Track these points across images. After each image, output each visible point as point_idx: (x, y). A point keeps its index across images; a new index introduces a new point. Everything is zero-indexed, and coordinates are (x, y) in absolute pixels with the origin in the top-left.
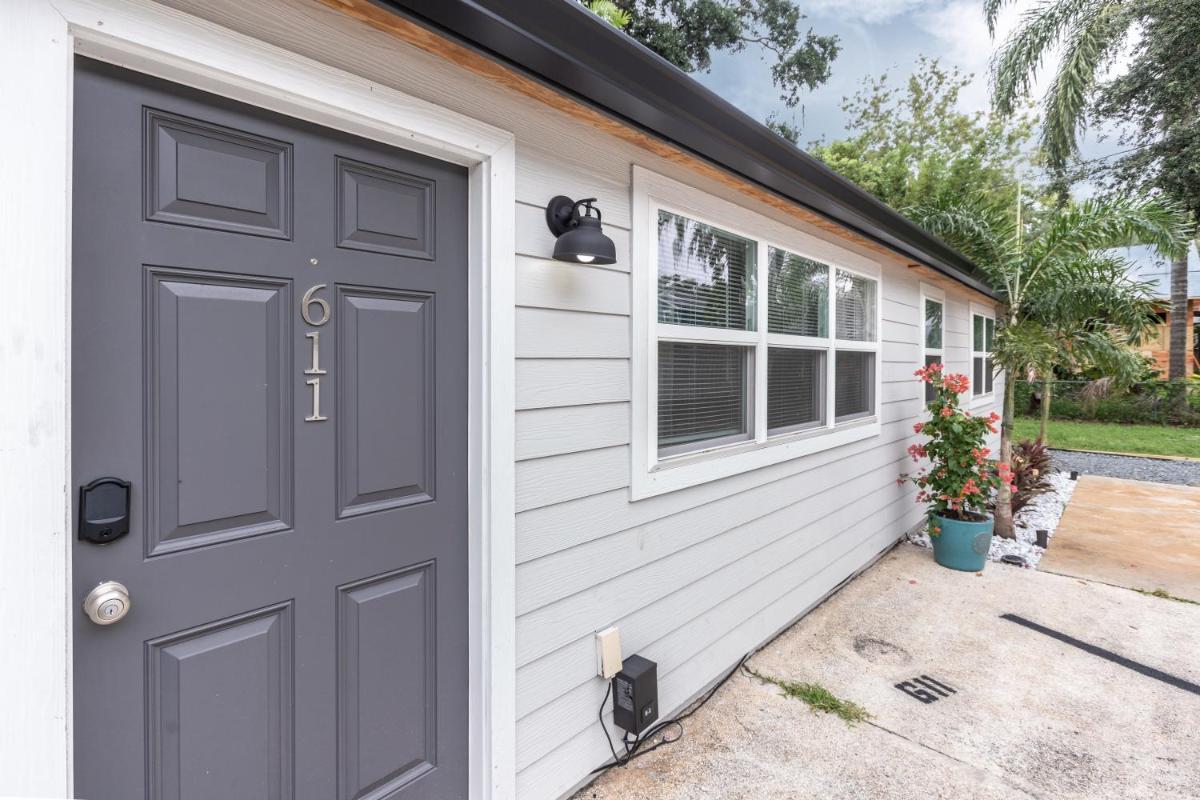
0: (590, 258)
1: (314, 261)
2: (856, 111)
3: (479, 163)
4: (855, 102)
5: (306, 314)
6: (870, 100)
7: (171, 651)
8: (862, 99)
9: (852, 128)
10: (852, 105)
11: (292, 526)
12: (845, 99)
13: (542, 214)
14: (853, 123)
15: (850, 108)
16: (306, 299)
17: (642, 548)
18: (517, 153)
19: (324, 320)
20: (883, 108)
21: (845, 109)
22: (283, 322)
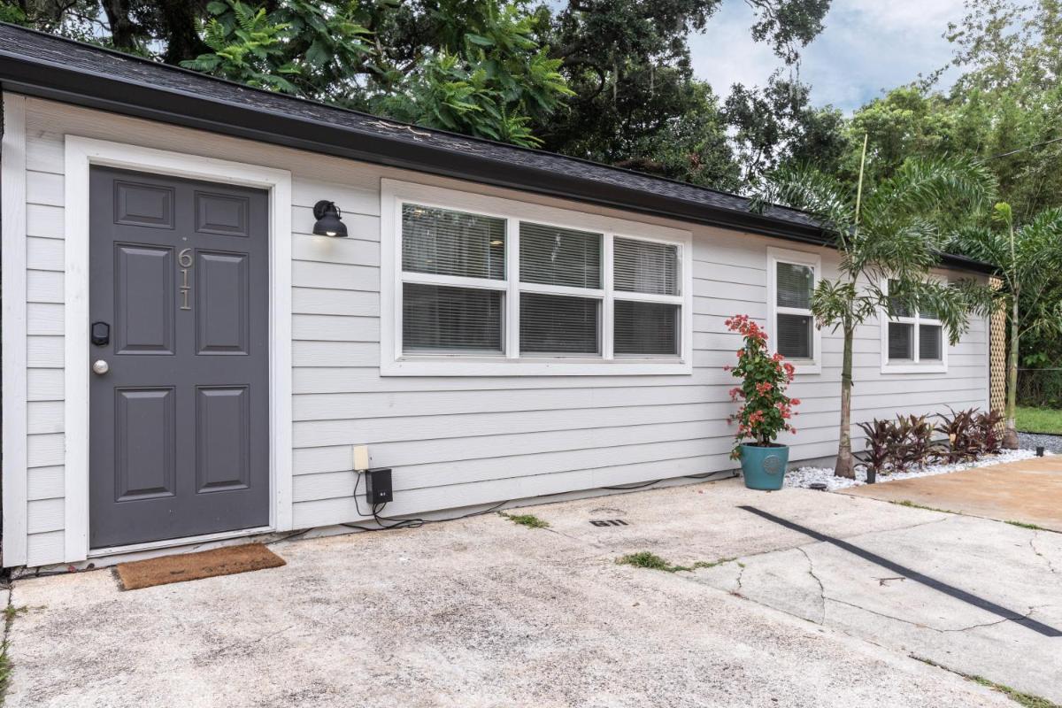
0: (334, 234)
1: (185, 239)
2: (968, 41)
3: (271, 188)
4: (965, 29)
5: (181, 261)
6: (985, 26)
7: (124, 394)
8: (975, 24)
9: (962, 63)
10: (962, 34)
11: (175, 354)
12: (951, 27)
13: (311, 212)
14: (964, 55)
15: (958, 38)
16: (181, 255)
17: (391, 406)
18: (292, 180)
19: (189, 265)
20: (1005, 32)
21: (952, 39)
22: (170, 265)
